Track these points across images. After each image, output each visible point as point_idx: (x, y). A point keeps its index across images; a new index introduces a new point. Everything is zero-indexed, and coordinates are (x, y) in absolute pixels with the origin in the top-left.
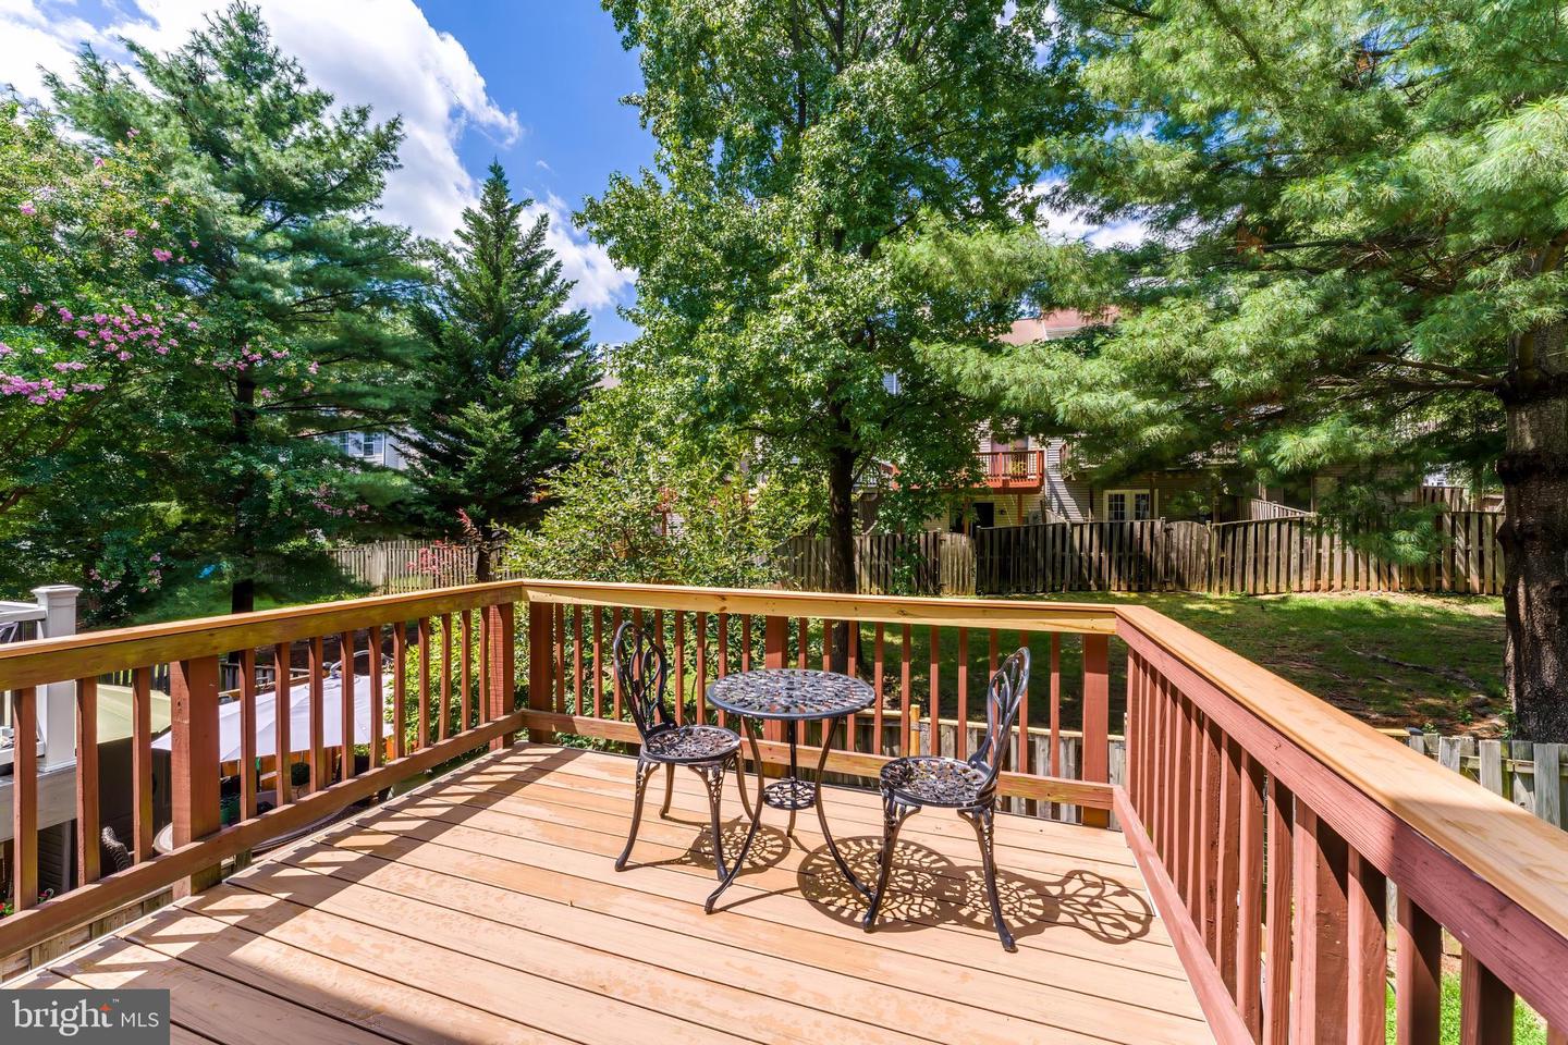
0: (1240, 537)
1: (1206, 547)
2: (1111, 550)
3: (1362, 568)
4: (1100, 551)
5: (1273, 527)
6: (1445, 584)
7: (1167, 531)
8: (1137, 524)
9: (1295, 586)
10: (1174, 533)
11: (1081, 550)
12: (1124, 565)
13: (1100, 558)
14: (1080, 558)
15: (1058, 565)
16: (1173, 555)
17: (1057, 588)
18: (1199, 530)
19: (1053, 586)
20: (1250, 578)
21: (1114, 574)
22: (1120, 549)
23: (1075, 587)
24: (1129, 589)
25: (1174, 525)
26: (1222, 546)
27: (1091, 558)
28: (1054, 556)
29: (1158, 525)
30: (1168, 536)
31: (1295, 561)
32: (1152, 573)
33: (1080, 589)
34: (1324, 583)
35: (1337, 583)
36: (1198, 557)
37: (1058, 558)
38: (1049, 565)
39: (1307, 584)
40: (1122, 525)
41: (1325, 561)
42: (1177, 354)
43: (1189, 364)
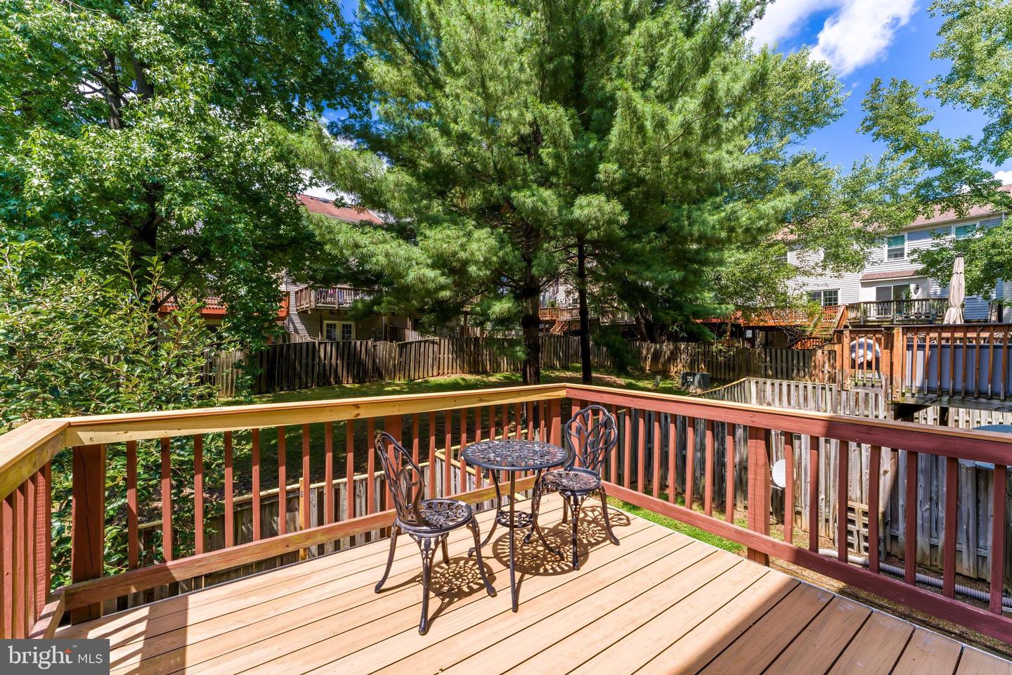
0: (408, 349)
1: (393, 355)
2: (343, 360)
3: (455, 364)
4: (337, 359)
5: (422, 344)
6: (480, 369)
7: (374, 346)
8: (358, 343)
9: (430, 375)
10: (378, 348)
11: (325, 359)
12: (351, 366)
13: (337, 364)
14: (325, 364)
15: (310, 370)
16: (377, 360)
17: (309, 385)
18: (390, 345)
19: (306, 384)
20: (412, 372)
21: (345, 374)
22: (348, 359)
23: (321, 383)
24: (354, 382)
25: (378, 343)
26: (400, 355)
27: (331, 364)
28: (307, 364)
29: (370, 343)
30: (375, 350)
31: (430, 361)
32: (366, 372)
33: (324, 384)
34: (441, 371)
35: (446, 371)
36: (389, 361)
37: (310, 366)
38: (304, 369)
39: (435, 372)
40: (350, 343)
41: (442, 361)
42: (454, 254)
43: (458, 260)
